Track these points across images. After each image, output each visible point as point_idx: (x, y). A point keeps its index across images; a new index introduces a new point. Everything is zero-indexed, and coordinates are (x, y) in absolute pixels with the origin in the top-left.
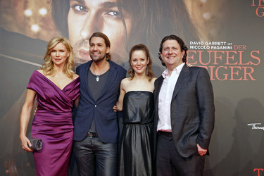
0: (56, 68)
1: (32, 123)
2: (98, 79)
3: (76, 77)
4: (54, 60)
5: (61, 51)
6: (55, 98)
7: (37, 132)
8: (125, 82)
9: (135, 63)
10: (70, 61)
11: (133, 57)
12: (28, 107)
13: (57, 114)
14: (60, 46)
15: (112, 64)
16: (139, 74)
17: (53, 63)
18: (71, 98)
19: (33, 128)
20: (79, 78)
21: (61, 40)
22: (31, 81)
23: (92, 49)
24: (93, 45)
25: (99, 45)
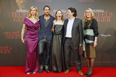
0: (32, 16)
1: (25, 34)
2: (47, 21)
3: (39, 20)
4: (32, 14)
5: (34, 10)
6: (33, 27)
7: (27, 37)
8: (54, 21)
10: (37, 15)
12: (24, 29)
13: (33, 31)
14: (34, 9)
15: (51, 16)
16: (59, 19)
17: (31, 15)
18: (38, 26)
19: (26, 36)
20: (40, 20)
21: (34, 7)
22: (24, 21)
23: (46, 11)
24: (46, 10)
25: (48, 10)
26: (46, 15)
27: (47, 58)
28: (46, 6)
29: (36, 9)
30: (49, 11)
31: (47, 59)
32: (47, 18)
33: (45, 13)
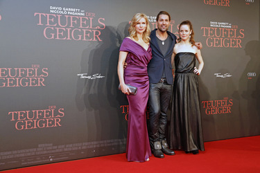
0: (138, 35)
2: (163, 43)
4: (138, 30)
5: (143, 23)
6: (144, 57)
9: (181, 33)
11: (181, 29)
14: (143, 20)
15: (168, 33)
21: (143, 16)
23: (161, 23)
24: (162, 20)
25: (166, 20)
26: (161, 30)
27: (162, 124)
28: (161, 13)
29: (146, 19)
30: (167, 23)
31: (162, 126)
32: (162, 38)
33: (160, 27)
